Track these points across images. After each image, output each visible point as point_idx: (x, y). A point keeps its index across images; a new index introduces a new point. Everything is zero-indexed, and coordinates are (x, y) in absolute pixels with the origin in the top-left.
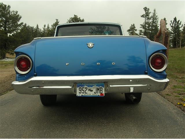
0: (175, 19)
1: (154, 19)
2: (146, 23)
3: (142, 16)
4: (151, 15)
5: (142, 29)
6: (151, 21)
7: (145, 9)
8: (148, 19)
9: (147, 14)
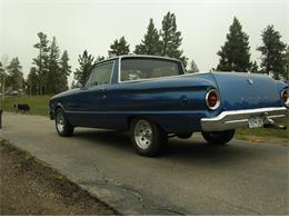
0: (85, 53)
1: (53, 51)
2: (42, 57)
3: (36, 46)
4: (49, 45)
5: (35, 66)
6: (49, 54)
7: (41, 35)
8: (45, 50)
9: (44, 43)
